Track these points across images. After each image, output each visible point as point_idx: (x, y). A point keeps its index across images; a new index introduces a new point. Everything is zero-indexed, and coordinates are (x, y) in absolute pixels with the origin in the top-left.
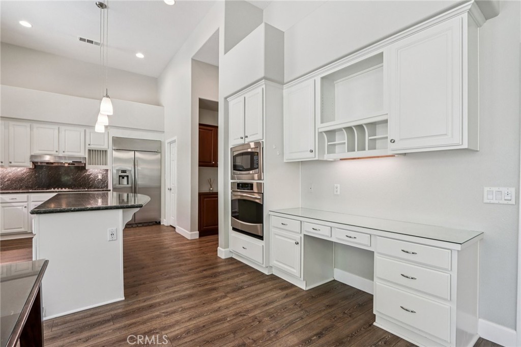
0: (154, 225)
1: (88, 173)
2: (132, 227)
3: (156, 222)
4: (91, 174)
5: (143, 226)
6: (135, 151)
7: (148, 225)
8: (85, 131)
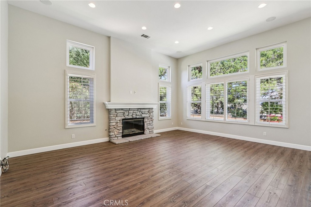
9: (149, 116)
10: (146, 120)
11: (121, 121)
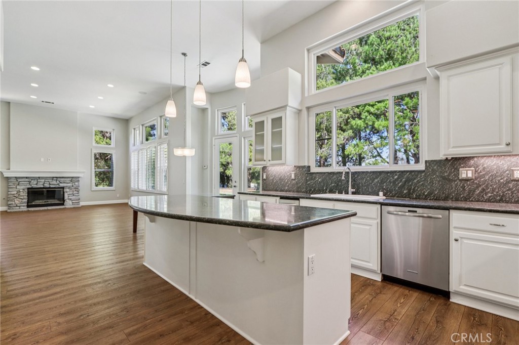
9: (73, 186)
10: (68, 190)
11: (26, 190)
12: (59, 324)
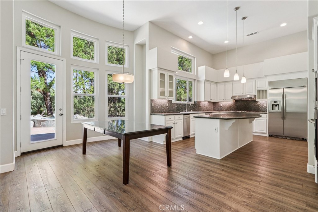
0: (301, 140)
1: (259, 103)
2: (282, 138)
3: (303, 139)
4: (260, 104)
5: (291, 139)
6: (284, 88)
7: (295, 140)
8: (255, 81)
12: (283, 161)
